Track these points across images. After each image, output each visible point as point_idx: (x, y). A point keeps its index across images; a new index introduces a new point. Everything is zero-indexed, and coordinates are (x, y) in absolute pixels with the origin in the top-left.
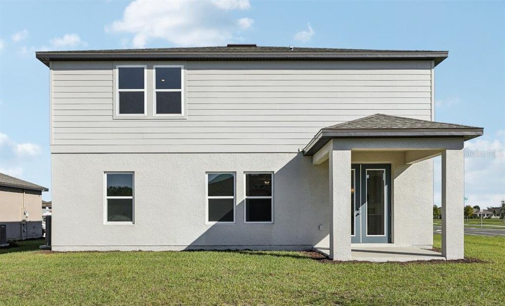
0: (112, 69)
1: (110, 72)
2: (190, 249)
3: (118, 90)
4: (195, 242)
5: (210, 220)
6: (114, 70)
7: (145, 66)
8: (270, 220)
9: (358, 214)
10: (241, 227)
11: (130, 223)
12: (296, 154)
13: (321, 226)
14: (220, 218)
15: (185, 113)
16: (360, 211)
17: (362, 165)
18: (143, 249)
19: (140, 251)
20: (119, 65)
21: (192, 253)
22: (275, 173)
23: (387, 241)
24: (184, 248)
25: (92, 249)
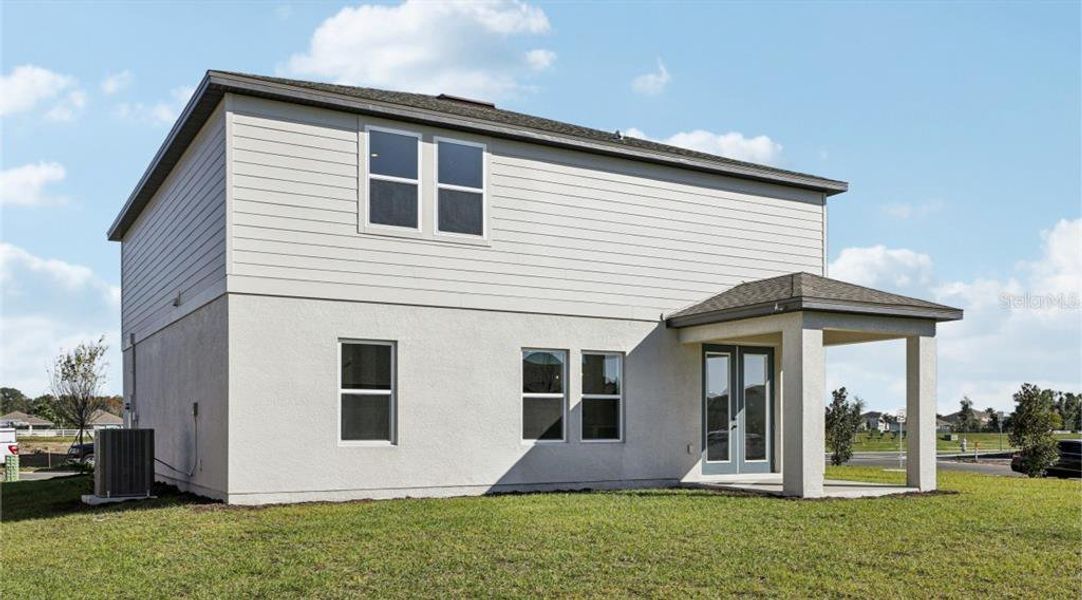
0: (357, 131)
1: (352, 135)
2: (495, 492)
3: (367, 176)
4: (504, 477)
5: (526, 436)
6: (361, 133)
7: (419, 135)
8: (616, 436)
9: (735, 427)
10: (577, 449)
11: (386, 443)
12: (656, 325)
13: (691, 447)
14: (541, 434)
15: (489, 235)
16: (737, 423)
17: (740, 346)
18: (414, 494)
19: (408, 498)
20: (373, 124)
21: (500, 498)
22: (627, 354)
23: (769, 469)
24: (485, 490)
25: (314, 498)
